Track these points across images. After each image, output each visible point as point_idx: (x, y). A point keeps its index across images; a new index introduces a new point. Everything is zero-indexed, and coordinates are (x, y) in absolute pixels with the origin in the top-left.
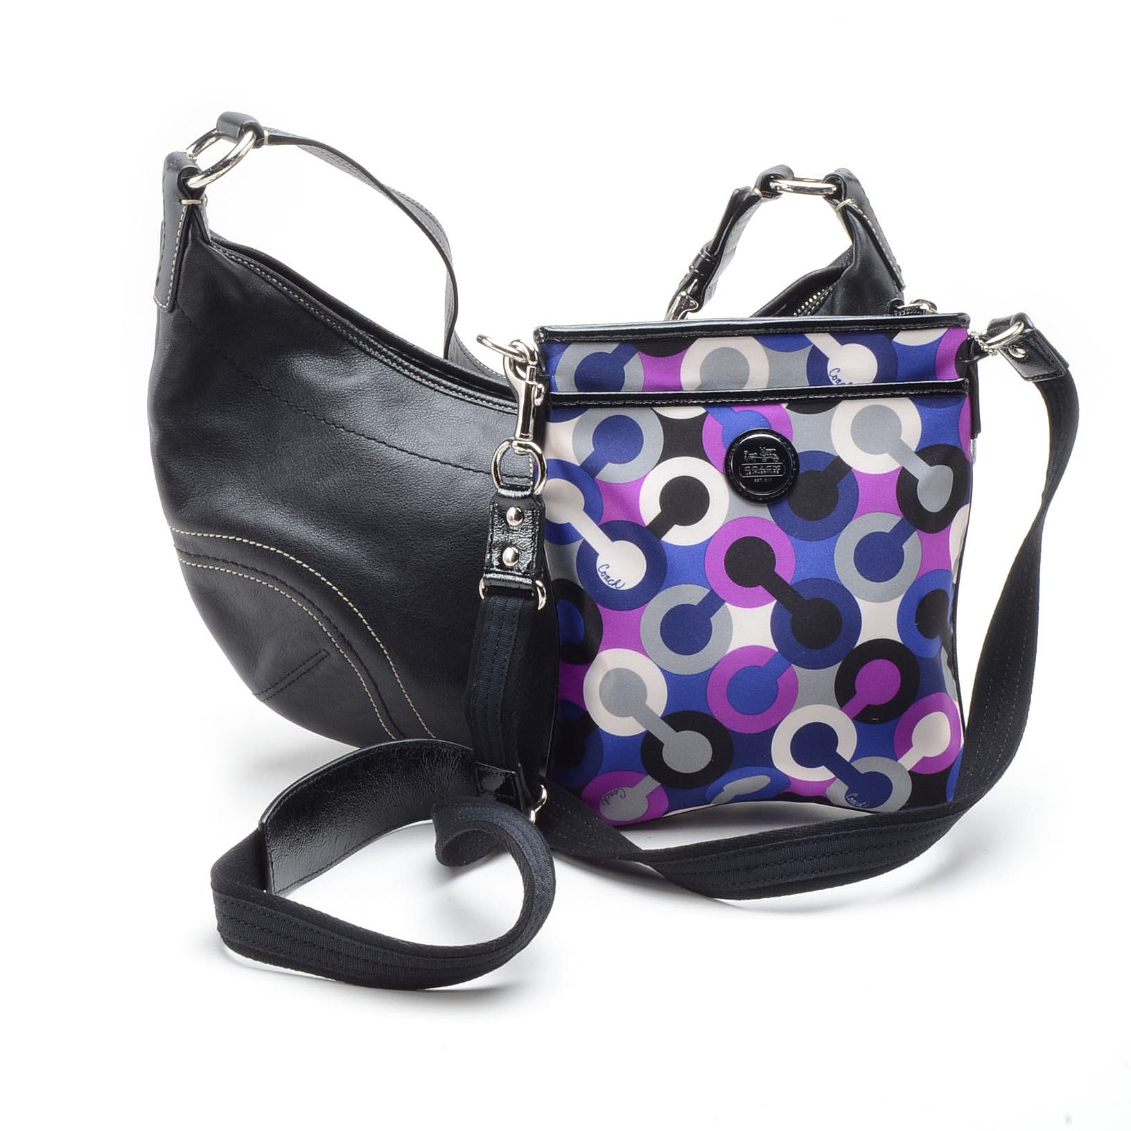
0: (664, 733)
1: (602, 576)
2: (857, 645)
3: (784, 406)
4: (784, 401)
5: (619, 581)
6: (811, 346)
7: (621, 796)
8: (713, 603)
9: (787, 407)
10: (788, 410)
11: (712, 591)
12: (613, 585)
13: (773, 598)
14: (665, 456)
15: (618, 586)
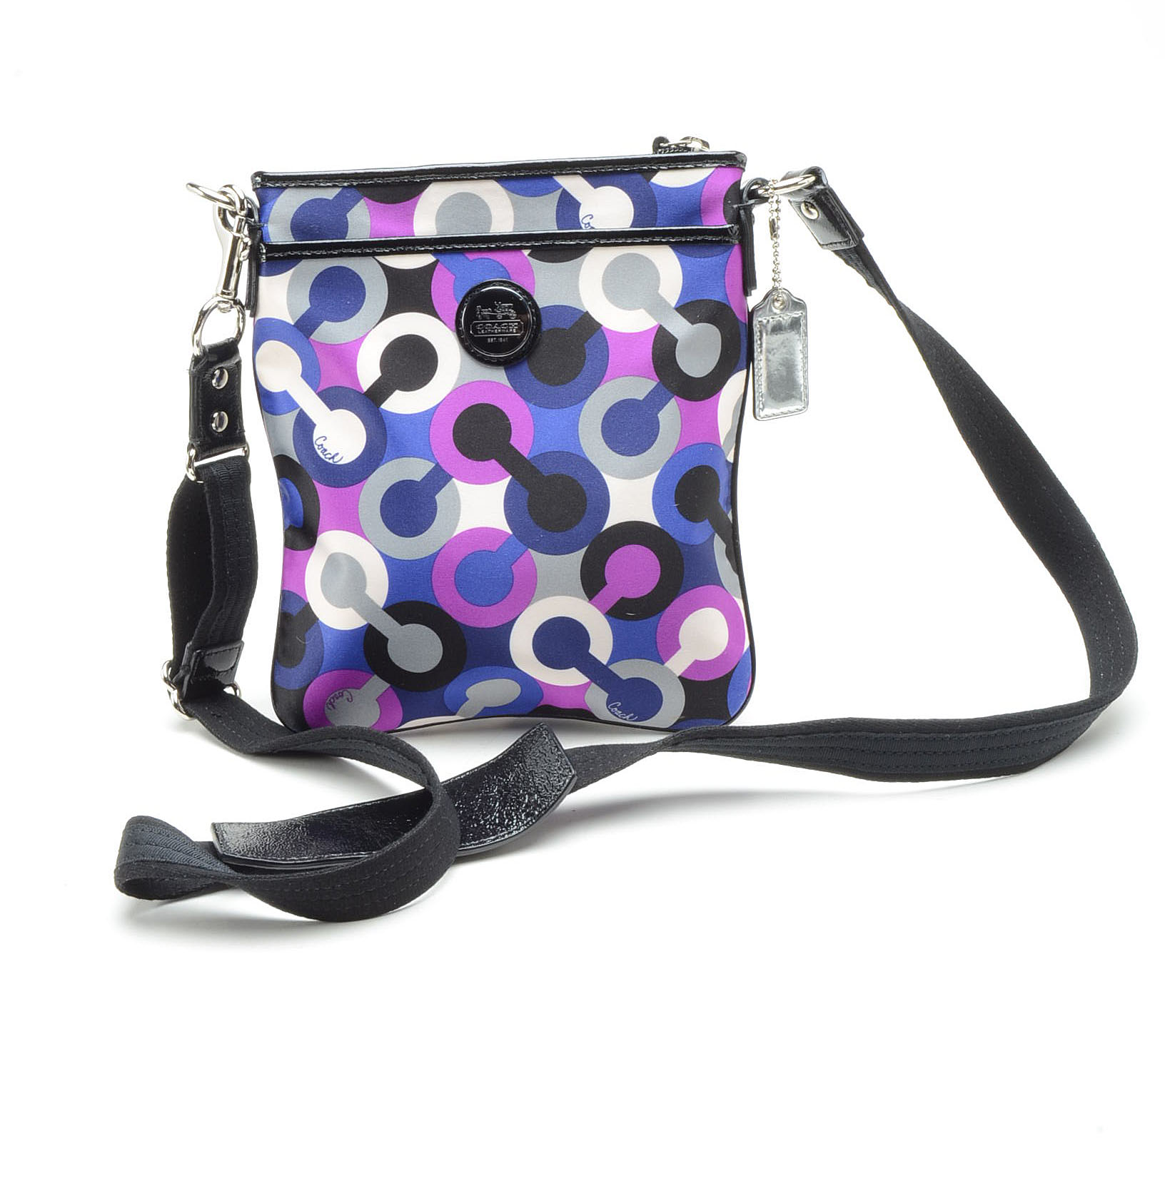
0: (387, 626)
1: (319, 449)
2: (605, 528)
3: (526, 252)
4: (526, 248)
5: (337, 454)
6: (561, 190)
7: (348, 699)
8: (439, 478)
9: (529, 255)
10: (528, 257)
11: (437, 464)
12: (330, 459)
13: (507, 473)
14: (388, 313)
15: (335, 461)
